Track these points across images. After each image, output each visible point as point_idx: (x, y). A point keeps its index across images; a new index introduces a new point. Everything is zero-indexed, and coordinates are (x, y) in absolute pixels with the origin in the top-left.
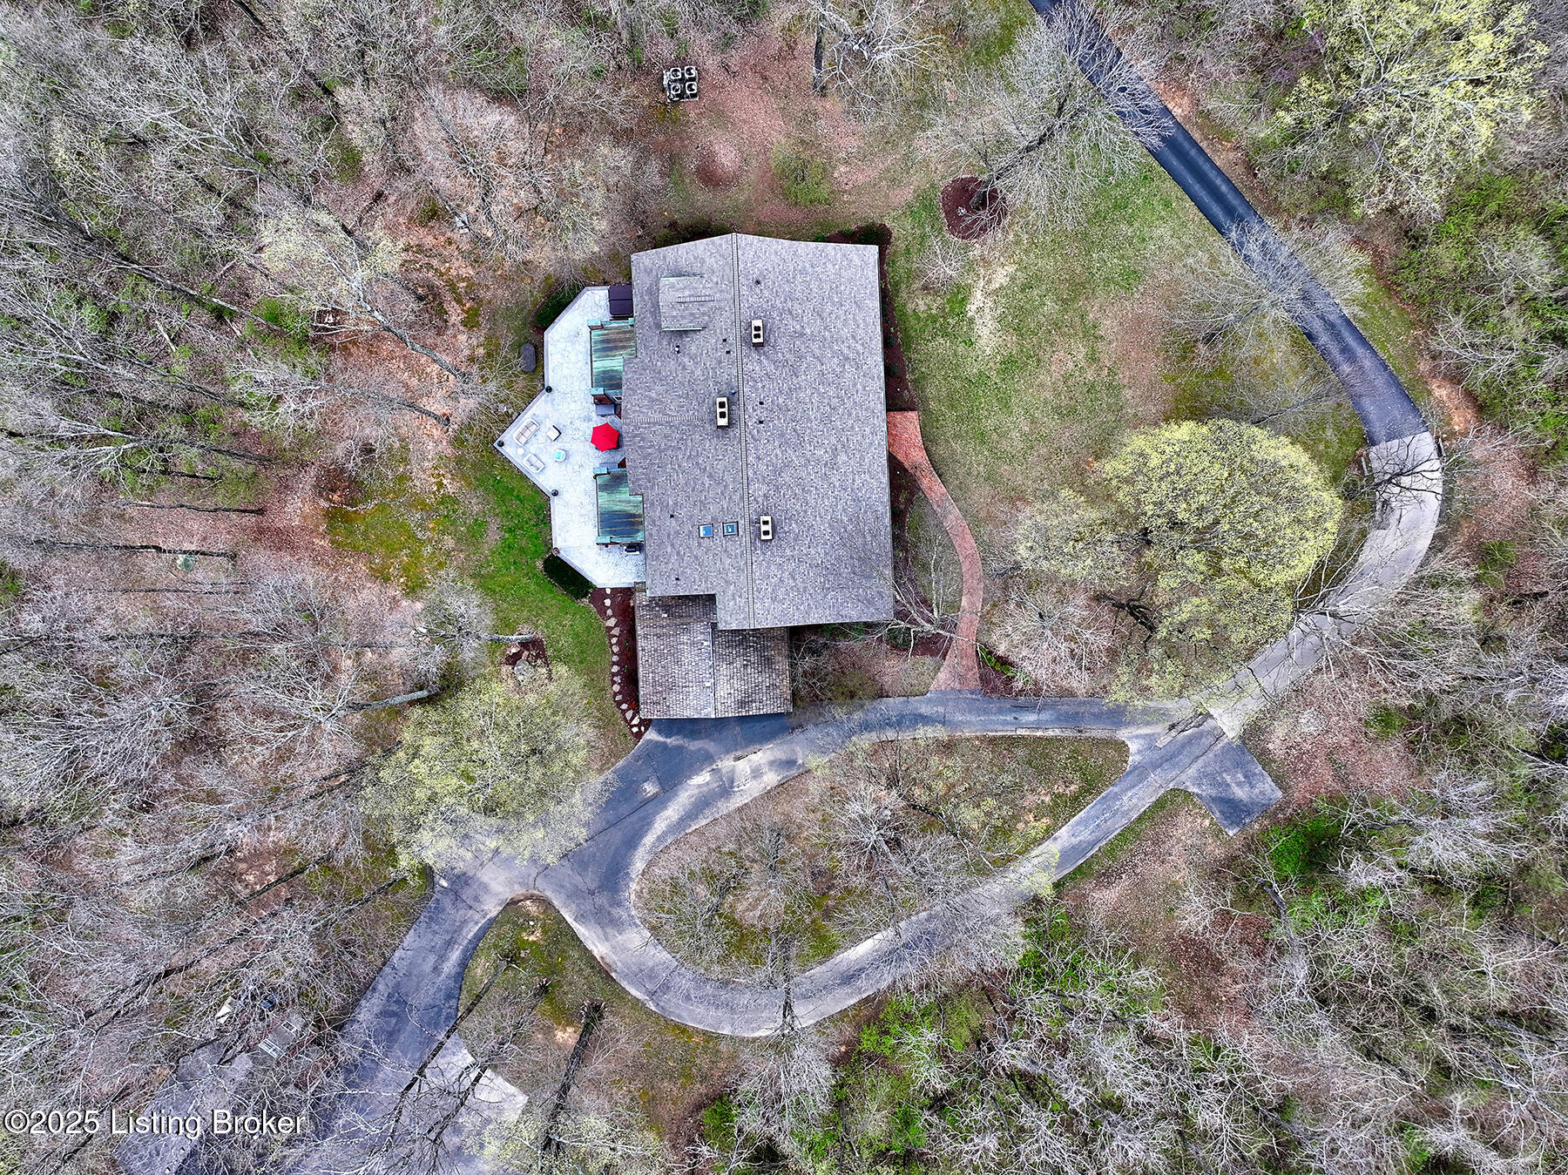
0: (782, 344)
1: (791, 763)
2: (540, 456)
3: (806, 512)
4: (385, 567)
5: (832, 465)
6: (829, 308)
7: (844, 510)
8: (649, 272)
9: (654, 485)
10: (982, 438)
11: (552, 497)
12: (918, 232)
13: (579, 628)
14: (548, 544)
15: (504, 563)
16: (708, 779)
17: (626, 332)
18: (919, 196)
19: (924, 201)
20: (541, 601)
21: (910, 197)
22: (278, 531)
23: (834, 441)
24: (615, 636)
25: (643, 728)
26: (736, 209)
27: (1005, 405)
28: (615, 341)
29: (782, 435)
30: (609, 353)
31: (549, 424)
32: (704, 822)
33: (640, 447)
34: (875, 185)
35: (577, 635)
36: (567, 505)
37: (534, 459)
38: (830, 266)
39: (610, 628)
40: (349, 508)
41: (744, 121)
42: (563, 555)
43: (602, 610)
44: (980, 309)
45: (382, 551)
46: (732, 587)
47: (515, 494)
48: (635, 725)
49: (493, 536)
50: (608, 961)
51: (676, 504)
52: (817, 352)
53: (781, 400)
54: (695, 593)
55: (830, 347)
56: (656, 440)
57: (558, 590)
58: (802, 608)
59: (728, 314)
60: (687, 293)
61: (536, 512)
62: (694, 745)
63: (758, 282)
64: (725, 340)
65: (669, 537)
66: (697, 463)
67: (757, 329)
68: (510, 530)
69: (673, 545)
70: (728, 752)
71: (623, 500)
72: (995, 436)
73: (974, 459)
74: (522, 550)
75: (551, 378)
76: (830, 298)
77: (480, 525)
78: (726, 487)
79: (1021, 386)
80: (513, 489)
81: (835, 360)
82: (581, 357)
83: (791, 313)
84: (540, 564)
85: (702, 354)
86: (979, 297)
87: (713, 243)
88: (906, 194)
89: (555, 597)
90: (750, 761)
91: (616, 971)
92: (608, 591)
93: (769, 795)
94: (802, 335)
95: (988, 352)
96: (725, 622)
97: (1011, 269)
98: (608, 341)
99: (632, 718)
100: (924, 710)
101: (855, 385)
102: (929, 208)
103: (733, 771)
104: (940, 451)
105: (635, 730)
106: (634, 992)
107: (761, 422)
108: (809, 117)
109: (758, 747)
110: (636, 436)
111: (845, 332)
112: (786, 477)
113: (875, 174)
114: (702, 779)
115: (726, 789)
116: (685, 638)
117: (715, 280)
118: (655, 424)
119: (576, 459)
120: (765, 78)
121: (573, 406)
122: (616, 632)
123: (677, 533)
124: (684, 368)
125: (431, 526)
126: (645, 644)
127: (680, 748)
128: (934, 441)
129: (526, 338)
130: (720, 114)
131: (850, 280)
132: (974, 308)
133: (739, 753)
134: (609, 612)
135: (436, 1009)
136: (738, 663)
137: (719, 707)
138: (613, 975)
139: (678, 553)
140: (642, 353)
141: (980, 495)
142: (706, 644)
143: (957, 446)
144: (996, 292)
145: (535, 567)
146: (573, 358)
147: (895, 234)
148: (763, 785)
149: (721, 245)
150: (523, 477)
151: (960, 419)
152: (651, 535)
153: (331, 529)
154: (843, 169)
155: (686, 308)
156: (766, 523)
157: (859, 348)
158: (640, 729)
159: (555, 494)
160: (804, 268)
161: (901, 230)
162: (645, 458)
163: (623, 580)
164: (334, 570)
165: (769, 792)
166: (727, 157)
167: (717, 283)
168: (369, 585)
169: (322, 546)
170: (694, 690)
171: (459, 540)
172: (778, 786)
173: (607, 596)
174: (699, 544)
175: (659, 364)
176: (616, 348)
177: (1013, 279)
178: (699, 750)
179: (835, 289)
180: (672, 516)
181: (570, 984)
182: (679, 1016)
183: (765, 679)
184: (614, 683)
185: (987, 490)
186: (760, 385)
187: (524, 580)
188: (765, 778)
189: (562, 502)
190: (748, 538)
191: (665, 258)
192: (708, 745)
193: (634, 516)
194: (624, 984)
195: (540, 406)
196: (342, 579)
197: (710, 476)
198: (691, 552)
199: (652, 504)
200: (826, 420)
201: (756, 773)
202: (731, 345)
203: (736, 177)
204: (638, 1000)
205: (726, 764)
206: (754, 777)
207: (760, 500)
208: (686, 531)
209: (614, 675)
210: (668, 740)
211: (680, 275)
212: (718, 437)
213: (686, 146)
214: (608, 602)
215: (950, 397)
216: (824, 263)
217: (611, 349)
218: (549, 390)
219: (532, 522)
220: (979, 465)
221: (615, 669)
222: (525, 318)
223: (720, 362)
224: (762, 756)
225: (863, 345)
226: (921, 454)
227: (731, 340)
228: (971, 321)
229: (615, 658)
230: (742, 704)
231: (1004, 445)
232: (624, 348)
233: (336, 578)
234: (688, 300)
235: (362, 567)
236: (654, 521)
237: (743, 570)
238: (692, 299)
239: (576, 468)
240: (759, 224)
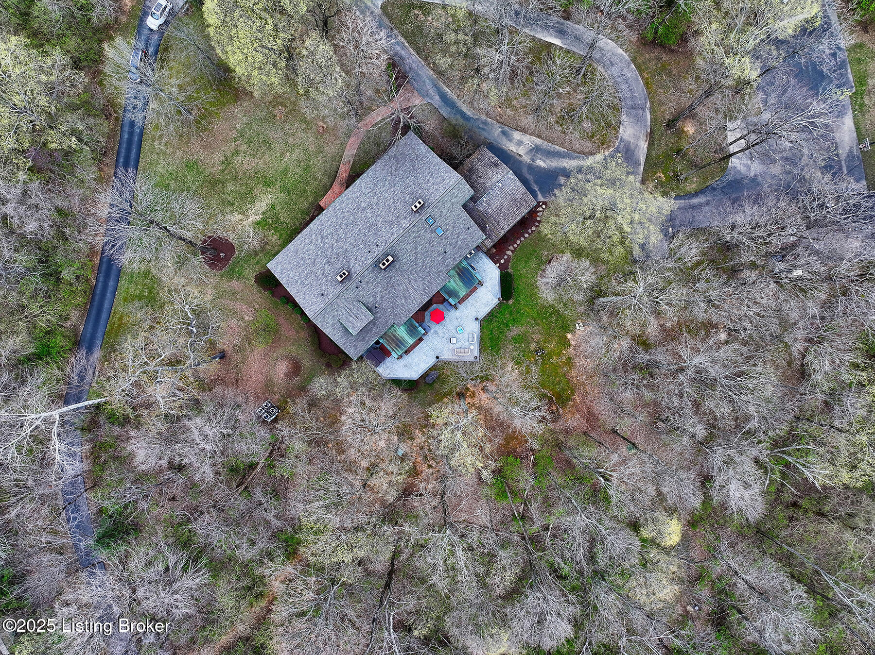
0: (338, 266)
1: (504, 133)
2: (467, 339)
3: (398, 200)
4: (565, 364)
5: (370, 205)
6: (308, 261)
7: (384, 186)
8: (356, 347)
9: (439, 272)
10: (307, 168)
11: (480, 320)
12: (246, 266)
13: (523, 264)
14: (500, 305)
15: (523, 317)
16: (538, 161)
17: (388, 341)
18: (231, 278)
19: (231, 275)
20: (525, 288)
21: (235, 281)
22: (588, 420)
23: (360, 214)
24: (513, 247)
25: (541, 204)
26: (300, 346)
27: (286, 170)
28: (395, 342)
29: (375, 234)
30: (402, 340)
31: (451, 346)
32: (557, 147)
33: (429, 288)
34: (242, 299)
35: (526, 262)
36: (477, 311)
37: (471, 339)
38: (291, 275)
39: (512, 251)
40: (554, 399)
41: (262, 374)
42: (499, 296)
43: (507, 261)
44: (256, 214)
45: (560, 370)
46: (453, 201)
47: (491, 336)
48: (542, 208)
49: (515, 330)
50: (645, 138)
51: (439, 255)
52: (330, 250)
53: (362, 246)
54: (468, 216)
55: (323, 247)
56: (420, 284)
57: (515, 285)
58: (437, 168)
59: (345, 295)
60: (351, 319)
61: (491, 321)
62: (530, 178)
63: (322, 295)
64: (357, 287)
65: (454, 247)
66: (416, 259)
67: (341, 276)
68: (507, 326)
69: (457, 242)
70: (521, 162)
71: (455, 284)
72: (302, 164)
73: (318, 164)
74: (511, 314)
75: (432, 361)
76: (304, 264)
77: (516, 340)
78: (415, 238)
79: (272, 171)
80: (490, 339)
81: (326, 241)
82: (413, 357)
83: (324, 273)
84: (511, 302)
85: (370, 294)
86: (251, 219)
87: (322, 326)
88: (235, 284)
89: (519, 284)
90: (517, 150)
91: (647, 131)
92: (498, 265)
93: (524, 131)
94: (328, 262)
95: (270, 196)
96: (469, 192)
97: (229, 217)
98: (397, 345)
99: (541, 211)
100: (437, 98)
101: (330, 225)
102: (233, 270)
103: (527, 153)
104: (326, 180)
105: (544, 206)
106: (649, 117)
107: (377, 245)
108: (237, 349)
109: (508, 151)
110: (425, 292)
111: (312, 247)
112: (391, 218)
113: (238, 304)
114: (541, 163)
115: (537, 149)
116: (490, 211)
117: (336, 313)
118: (414, 289)
119: (456, 323)
120: (237, 381)
121: (436, 343)
122: (511, 248)
123: (450, 244)
124: (382, 297)
125: (533, 360)
126: (506, 226)
127: (536, 182)
128: (325, 186)
129: (425, 386)
130: (267, 386)
131: (290, 263)
132: (257, 217)
133: (518, 157)
134: (506, 257)
135: (723, 190)
136: (482, 181)
137: (506, 172)
138: (649, 131)
139: (458, 237)
140: (390, 323)
141: (331, 149)
142: (485, 199)
143: (319, 175)
144: (243, 214)
145: (513, 303)
146: (416, 359)
147: (255, 274)
148: (522, 137)
149: (320, 322)
150: (481, 339)
151: (307, 183)
152: (460, 256)
153: (569, 399)
154: (247, 318)
155: (358, 314)
156: (416, 207)
157: (314, 236)
158: (542, 205)
159: (477, 319)
160: (300, 284)
161: (251, 273)
162: (431, 283)
163: (488, 263)
164: (584, 384)
165: (521, 131)
166: (282, 368)
167: (337, 311)
168: (578, 364)
169: (579, 397)
170: (507, 189)
171: (529, 343)
172: (517, 130)
173: (501, 264)
174: (447, 230)
175: (389, 310)
176: (397, 339)
177: (232, 212)
178: (530, 174)
179: (298, 265)
180: (445, 252)
181: (667, 145)
182: (643, 90)
183: (479, 166)
184: (532, 231)
185: (327, 149)
186: (363, 259)
187: (522, 302)
188: (518, 138)
189: (478, 314)
190: (428, 210)
191: (344, 344)
192: (525, 171)
193: (458, 274)
194: (649, 123)
195: (446, 356)
196: (585, 377)
197: (416, 248)
198: (453, 232)
199: (447, 266)
200: (354, 223)
201: (520, 143)
202: (356, 283)
203: (287, 358)
204: (650, 112)
205: (526, 159)
206: (522, 142)
207: (408, 219)
208: (446, 241)
209: (529, 234)
210: (537, 190)
211: (346, 330)
212: (398, 258)
213: (292, 388)
214: (502, 261)
215: (302, 195)
216: (292, 278)
217: (400, 341)
218: (437, 357)
219: (497, 319)
220: (319, 160)
221: (526, 235)
222: (417, 393)
223: (367, 282)
224: (512, 147)
225: (311, 236)
226: (335, 187)
227: (354, 285)
228: (263, 213)
229: (522, 239)
230: (496, 165)
231: (302, 157)
232: (394, 336)
233: (587, 380)
234: (353, 316)
235: (573, 373)
236: (454, 259)
237: (442, 201)
238: (352, 314)
239: (459, 320)
240: (298, 332)
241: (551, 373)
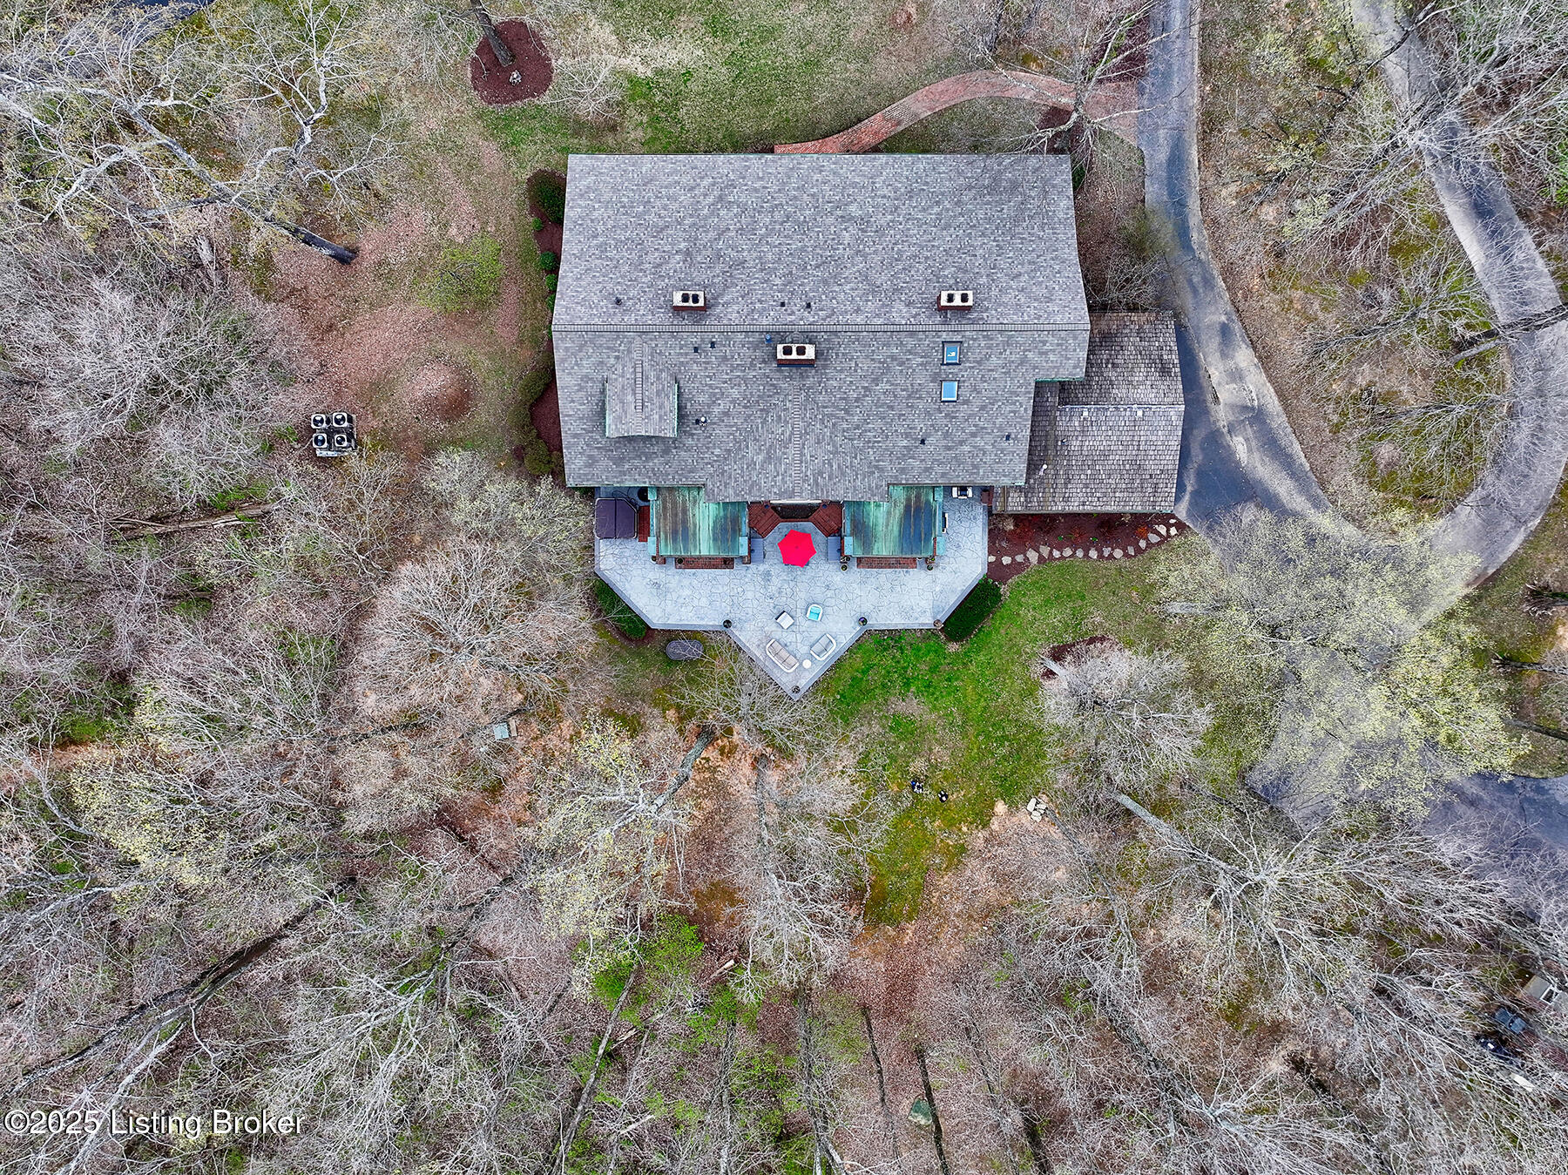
0: (700, 276)
1: (1225, 331)
2: (812, 640)
3: (927, 258)
4: (946, 851)
5: (864, 222)
6: (652, 218)
7: (924, 210)
8: (592, 462)
9: (876, 467)
10: (812, 64)
11: (867, 627)
12: (540, 136)
13: (1039, 599)
14: (928, 635)
15: (949, 694)
16: (1241, 439)
17: (665, 508)
18: (492, 135)
19: (497, 128)
20: (1001, 647)
21: (493, 146)
22: (892, 990)
23: (831, 220)
24: (1051, 552)
25: (1172, 521)
26: (500, 371)
27: (768, 34)
28: (675, 523)
29: (825, 282)
30: (691, 532)
31: (771, 627)
32: (1297, 447)
33: (830, 479)
34: (476, 190)
35: (1047, 602)
36: (877, 608)
37: (817, 648)
38: (596, 214)
39: (1041, 559)
40: (867, 895)
41: (386, 356)
42: (943, 617)
43: (1017, 568)
44: (644, 61)
45: (925, 853)
46: (1030, 355)
47: (859, 675)
48: (1168, 531)
49: (913, 707)
50: (1472, 579)
51: (907, 435)
52: (712, 235)
53: (778, 281)
54: (1030, 412)
55: (706, 218)
56: (822, 456)
57: (987, 625)
58: (1057, 267)
59: (661, 343)
60: (630, 398)
61: (885, 650)
62: (1197, 456)
63: (618, 302)
64: (696, 350)
65: (949, 448)
66: (857, 400)
67: (685, 299)
68: (907, 684)
69: (962, 443)
70: (1206, 412)
71: (885, 519)
72: (811, 48)
73: (840, 74)
74: (934, 669)
75: (711, 621)
76: (638, 216)
77: (898, 724)
78: (893, 358)
79: (746, 12)
80: (853, 678)
81: (722, 213)
82: (686, 582)
83: (660, 265)
84: (953, 647)
85: (711, 386)
86: (628, 61)
87: (563, 361)
88: (490, 152)
89: (998, 630)
90: (1219, 384)
91: (1486, 568)
92: (992, 559)
93: (1266, 359)
94: (688, 253)
95: (700, 52)
96: (1075, 367)
97: (593, 20)
98: (675, 532)
99: (1159, 534)
100: (1163, 155)
101: (756, 190)
102: (508, 123)
103: (1233, 406)
104: (827, 117)
105: (1173, 531)
106: (1514, 546)
107: (809, 306)
108: (383, 270)
109: (1202, 372)
110: (816, 481)
111: (685, 198)
112: (882, 279)
113: (462, 191)
114: (1241, 448)
115: (1255, 416)
116: (1075, 446)
117: (612, 361)
118: (802, 455)
119: (818, 593)
120: (331, 327)
121: (750, 595)
122: (1045, 550)
123: (946, 435)
124: (727, 414)
125: (896, 789)
126: (1077, 500)
127: (1200, 474)
128: (815, 125)
129: (657, 654)
130: (376, 386)
131: (615, 190)
132: (641, 69)
133: (1209, 397)
134: (1019, 558)
135: (1526, 806)
136: (1112, 374)
137: (1170, 400)
138: (1491, 571)
139: (974, 435)
140: (698, 478)
141: (887, 69)
142: (1086, 414)
143: (822, 97)
144: (622, 40)
145: (956, 653)
146: (687, 592)
147: (541, 166)
148: (1252, 368)
149: (567, 349)
150: (838, 665)
151: (787, 91)
152: (943, 475)
153: (893, 920)
154: (453, 231)
155: (651, 400)
156: (950, 298)
157: (707, 182)
158: (1173, 525)
159: (864, 621)
160: (598, 247)
161: (534, 159)
162: (843, 474)
163: (978, 538)
164: (945, 917)
165: (1260, 358)
166: (433, 382)
167: (617, 358)
168: (968, 873)
169: (915, 933)
170: (1143, 434)
171: (916, 753)
172: (1254, 348)
173: (999, 562)
174: (966, 402)
175: (717, 451)
176: (685, 522)
177: (606, 17)
178: (1203, 449)
179: (627, 209)
180: (923, 442)
181: (1500, 628)
182: (1548, 492)
183: (1131, 342)
184: (1111, 556)
185: (880, 61)
186: (758, 306)
187: (973, 668)
188: (1243, 365)
189: (874, 615)
190: (968, 327)
191: (575, 436)
192: (1199, 434)
193: (907, 507)
194: (1503, 558)
195: (746, 636)
196: (958, 907)
197: (876, 381)
198: (974, 415)
199: (903, 471)
200: (803, 227)
201: (1236, 376)
202: (702, 340)
203: (458, 370)
204: (1525, 541)
205: (1222, 415)
206: (1241, 378)
207: (914, 312)
208: (945, 421)
209: (1101, 556)
210: (1189, 488)
211: (602, 413)
212: (825, 366)
213: (416, 433)
214: (1006, 560)
215: (758, 103)
216: (592, 221)
217: (686, 529)
218: (728, 623)
219: (898, 655)
220: (846, 70)
221: (1093, 554)
222: (632, 654)
223: (725, 358)
224: (1215, 369)
225: (702, 178)
226: (830, 144)
227: (695, 340)
228: (659, 72)
229: (1080, 553)
230: (1164, 371)
231: (822, 36)
232: (685, 511)
233: (957, 916)
234: (639, 396)
235: (946, 881)
236: (927, 470)
237: (1012, 336)
238: (639, 390)
239: (830, 593)
240: (522, 342)
241: (907, 844)
